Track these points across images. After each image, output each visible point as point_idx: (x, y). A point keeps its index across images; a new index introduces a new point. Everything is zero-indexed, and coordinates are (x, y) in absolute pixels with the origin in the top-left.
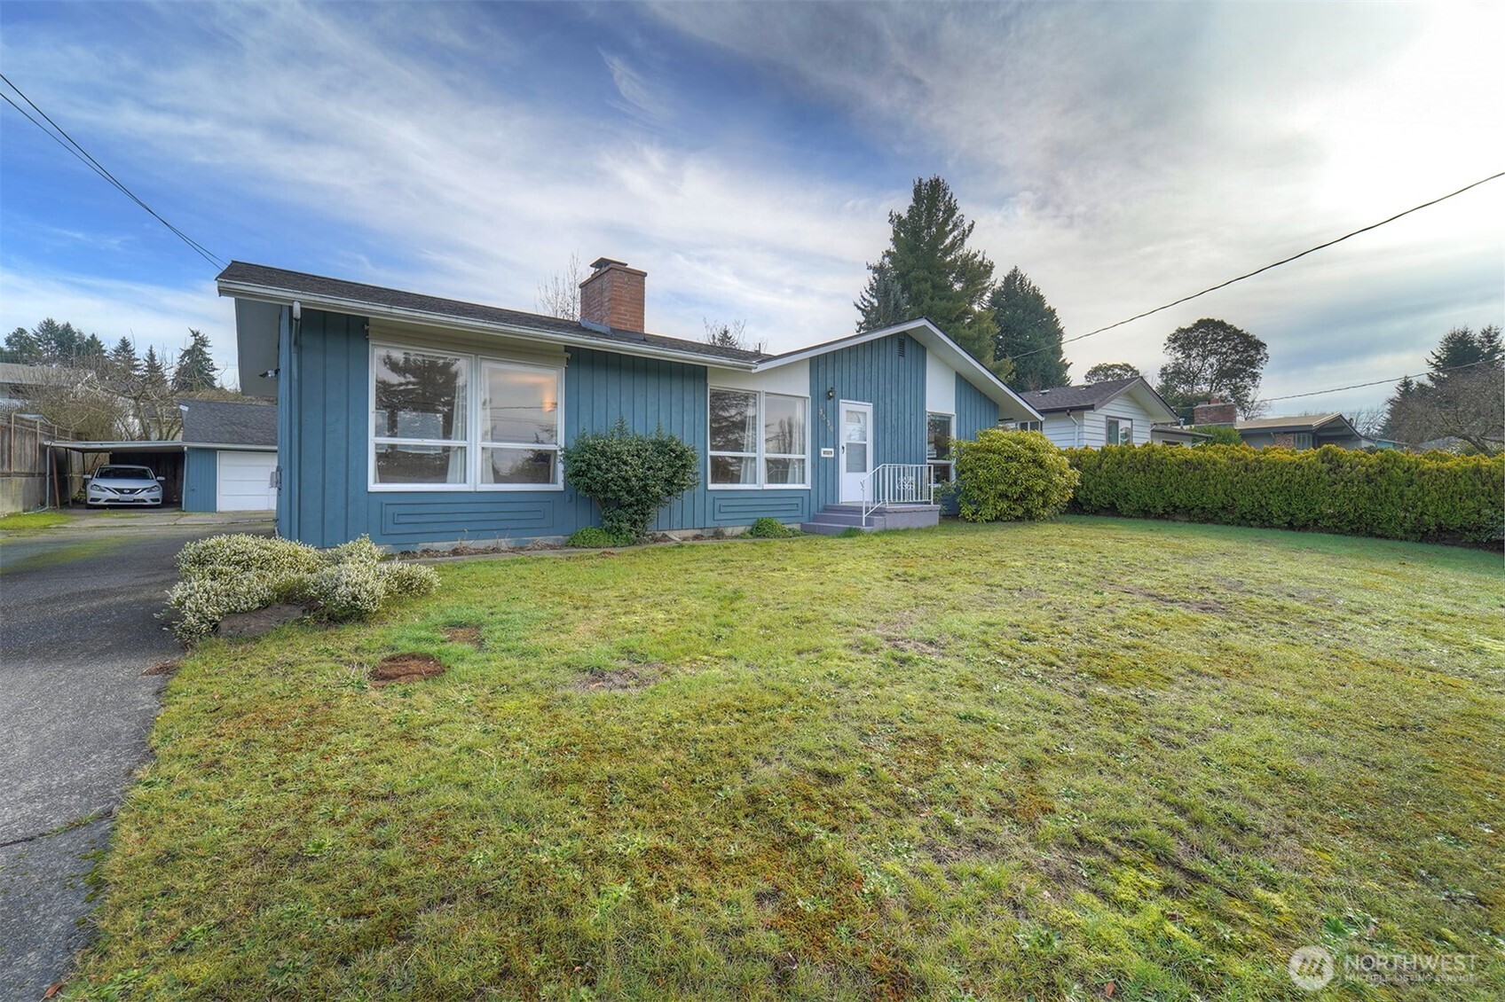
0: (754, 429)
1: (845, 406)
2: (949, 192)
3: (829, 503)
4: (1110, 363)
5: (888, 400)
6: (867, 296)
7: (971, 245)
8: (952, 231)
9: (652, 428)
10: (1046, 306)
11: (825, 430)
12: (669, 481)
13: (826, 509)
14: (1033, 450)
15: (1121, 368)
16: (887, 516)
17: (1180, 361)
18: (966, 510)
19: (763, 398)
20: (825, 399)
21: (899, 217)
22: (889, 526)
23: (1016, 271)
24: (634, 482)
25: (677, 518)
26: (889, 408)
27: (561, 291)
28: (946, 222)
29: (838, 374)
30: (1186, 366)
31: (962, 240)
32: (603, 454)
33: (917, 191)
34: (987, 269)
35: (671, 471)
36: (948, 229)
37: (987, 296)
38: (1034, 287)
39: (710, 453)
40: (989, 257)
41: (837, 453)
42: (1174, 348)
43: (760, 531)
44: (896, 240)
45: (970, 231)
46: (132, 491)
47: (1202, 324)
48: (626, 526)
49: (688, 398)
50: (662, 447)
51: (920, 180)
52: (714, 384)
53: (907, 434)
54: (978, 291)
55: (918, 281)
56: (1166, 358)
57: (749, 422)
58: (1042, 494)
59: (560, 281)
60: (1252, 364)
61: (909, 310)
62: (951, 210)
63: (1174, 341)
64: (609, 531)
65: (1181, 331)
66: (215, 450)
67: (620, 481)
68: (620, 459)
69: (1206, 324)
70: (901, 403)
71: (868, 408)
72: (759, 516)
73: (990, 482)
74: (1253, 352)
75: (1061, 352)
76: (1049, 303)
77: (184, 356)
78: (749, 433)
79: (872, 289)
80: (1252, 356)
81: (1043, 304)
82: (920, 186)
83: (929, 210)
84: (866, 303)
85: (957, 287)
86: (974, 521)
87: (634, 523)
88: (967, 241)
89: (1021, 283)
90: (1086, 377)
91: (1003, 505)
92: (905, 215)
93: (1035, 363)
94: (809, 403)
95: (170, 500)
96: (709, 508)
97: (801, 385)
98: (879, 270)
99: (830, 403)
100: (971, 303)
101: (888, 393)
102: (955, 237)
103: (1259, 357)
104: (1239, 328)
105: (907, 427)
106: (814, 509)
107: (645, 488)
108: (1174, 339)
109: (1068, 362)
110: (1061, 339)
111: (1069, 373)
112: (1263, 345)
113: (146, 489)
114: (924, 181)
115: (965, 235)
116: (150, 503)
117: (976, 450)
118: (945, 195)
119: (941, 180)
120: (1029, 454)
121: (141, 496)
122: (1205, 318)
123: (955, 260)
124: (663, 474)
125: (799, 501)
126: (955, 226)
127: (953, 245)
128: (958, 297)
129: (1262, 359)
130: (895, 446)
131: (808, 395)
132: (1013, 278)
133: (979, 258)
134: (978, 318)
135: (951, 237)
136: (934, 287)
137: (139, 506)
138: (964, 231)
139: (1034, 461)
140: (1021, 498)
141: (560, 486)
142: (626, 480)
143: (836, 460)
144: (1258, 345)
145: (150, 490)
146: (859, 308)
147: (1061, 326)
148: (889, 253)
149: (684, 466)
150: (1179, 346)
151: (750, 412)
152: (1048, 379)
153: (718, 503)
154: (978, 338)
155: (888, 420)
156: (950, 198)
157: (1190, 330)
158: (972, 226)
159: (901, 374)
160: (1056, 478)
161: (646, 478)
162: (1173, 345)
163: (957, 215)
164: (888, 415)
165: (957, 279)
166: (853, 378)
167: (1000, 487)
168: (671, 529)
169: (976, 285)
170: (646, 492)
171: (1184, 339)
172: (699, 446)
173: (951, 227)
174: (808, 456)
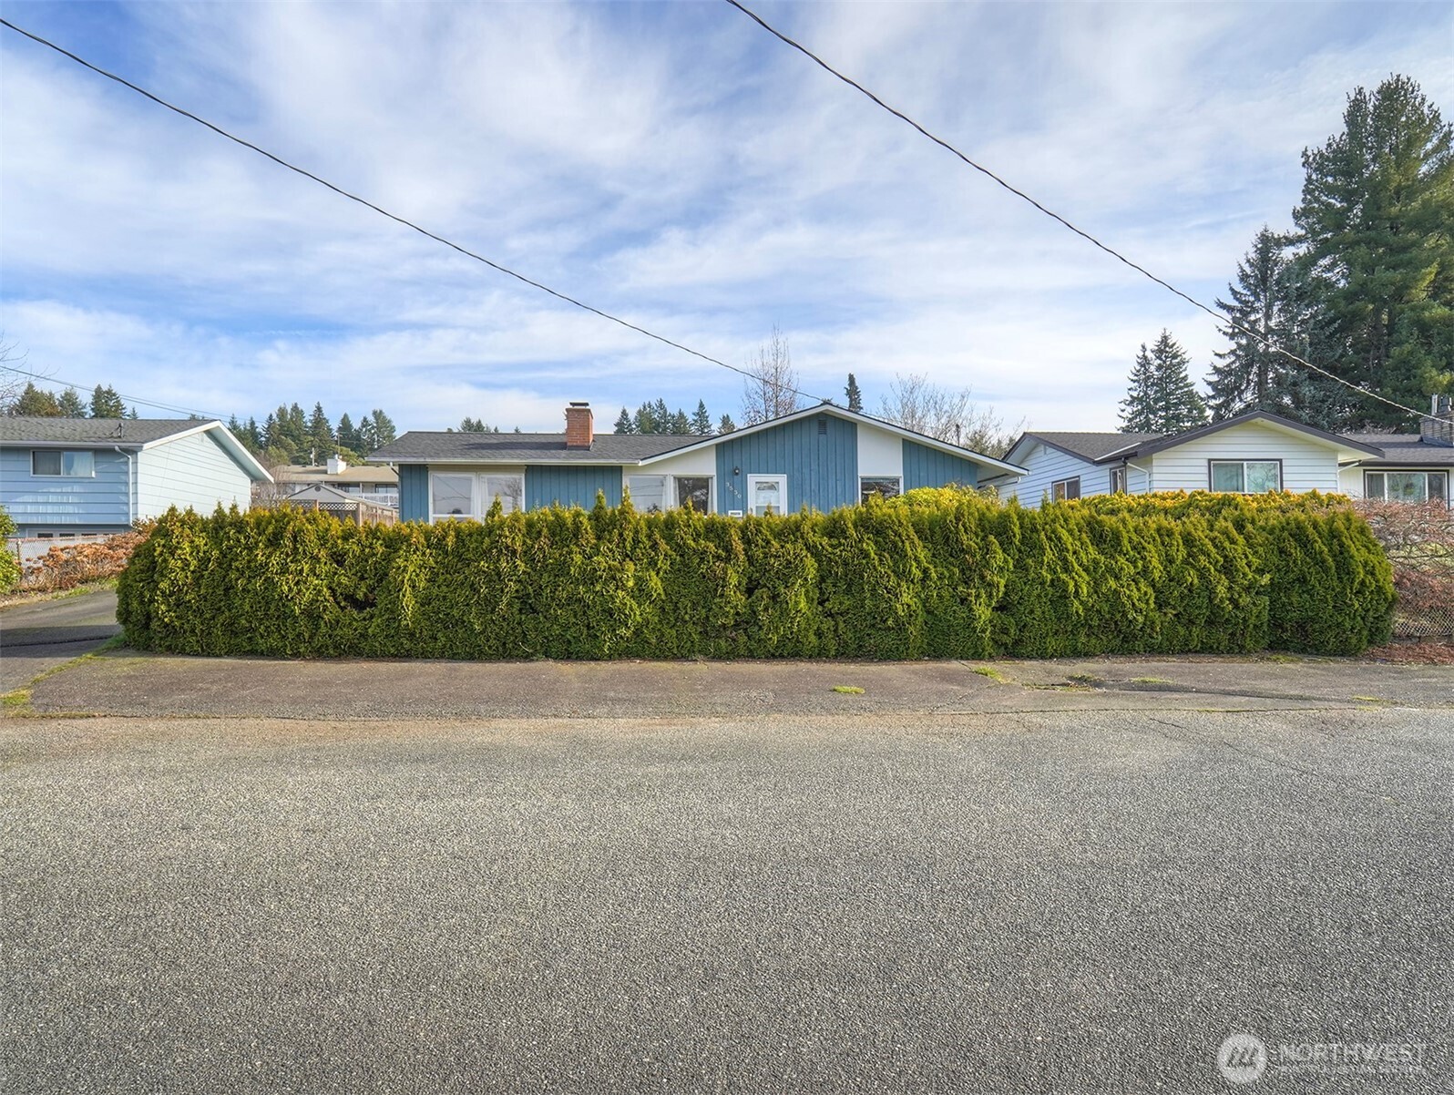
1: (754, 479)
5: (805, 471)
11: (732, 497)
19: (670, 478)
20: (731, 475)
29: (746, 455)
49: (608, 484)
52: (627, 474)
53: (832, 495)
70: (823, 472)
71: (781, 478)
94: (716, 478)
97: (708, 467)
99: (736, 477)
101: (805, 464)
105: (832, 491)
131: (714, 473)
155: (807, 486)
159: (823, 448)
164: (807, 482)
166: (763, 457)
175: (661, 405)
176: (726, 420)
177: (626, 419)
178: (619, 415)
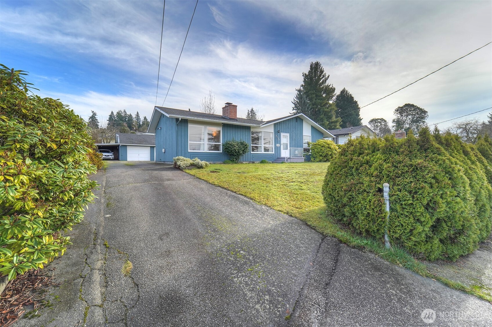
0: (261, 140)
1: (282, 134)
2: (321, 66)
3: (279, 157)
4: (377, 118)
5: (293, 133)
6: (295, 99)
7: (328, 82)
8: (322, 78)
9: (239, 139)
10: (354, 100)
11: (277, 140)
12: (243, 151)
13: (278, 158)
14: (329, 145)
15: (380, 119)
16: (291, 159)
17: (399, 117)
18: (312, 159)
19: (263, 132)
20: (277, 133)
21: (306, 74)
22: (292, 161)
23: (344, 89)
24: (237, 150)
25: (245, 159)
26: (293, 134)
27: (207, 101)
28: (320, 75)
29: (280, 127)
30: (401, 119)
31: (326, 81)
32: (231, 145)
33: (311, 66)
34: (333, 90)
35: (244, 148)
36: (321, 78)
37: (334, 98)
38: (350, 94)
39: (251, 145)
40: (334, 86)
41: (280, 145)
42: (397, 113)
43: (262, 162)
44: (305, 81)
45: (328, 78)
46: (108, 156)
47: (406, 105)
48: (235, 159)
49: (247, 133)
50: (242, 144)
51: (312, 63)
52: (252, 130)
53: (298, 141)
54: (330, 97)
55: (312, 94)
56: (395, 117)
57: (260, 137)
58: (331, 155)
59: (206, 98)
60: (423, 118)
61: (309, 103)
62: (322, 72)
63: (397, 111)
64: (231, 161)
65: (399, 107)
66: (126, 146)
67: (234, 150)
68: (234, 146)
69: (407, 105)
70: (296, 133)
71: (288, 135)
72: (262, 159)
73: (318, 152)
74: (423, 114)
75: (359, 115)
76: (355, 99)
77: (90, 118)
78: (260, 141)
79: (297, 97)
80: (423, 116)
81: (353, 100)
82: (312, 64)
83: (315, 72)
84: (295, 101)
85: (324, 95)
86: (314, 162)
87: (236, 159)
88: (327, 81)
89: (346, 93)
90: (369, 123)
91: (321, 158)
92: (307, 74)
93: (351, 119)
94: (274, 133)
95: (117, 158)
96: (251, 157)
97: (271, 130)
98: (299, 91)
99: (279, 134)
100: (328, 100)
101: (293, 131)
102: (323, 80)
103: (425, 116)
104: (419, 107)
105: (298, 139)
106: (275, 158)
107: (239, 152)
108: (397, 110)
109: (361, 118)
110: (359, 111)
111: (362, 121)
112: (426, 112)
113: (111, 155)
114: (313, 63)
115: (326, 79)
116: (112, 159)
117: (315, 145)
118: (320, 67)
119: (319, 62)
120: (327, 145)
121: (110, 157)
122: (407, 103)
123: (323, 87)
124: (242, 149)
125: (271, 156)
126: (323, 76)
127: (323, 83)
128: (324, 99)
129: (426, 116)
130: (295, 144)
131: (273, 132)
132: (343, 92)
133: (331, 87)
134: (331, 105)
135: (322, 80)
136: (316, 96)
137: (109, 159)
138: (326, 78)
139: (329, 147)
140: (325, 156)
141: (221, 152)
142: (235, 150)
143: (280, 147)
144: (425, 112)
145: (112, 155)
146: (293, 103)
147: (359, 106)
148: (302, 86)
149: (246, 147)
150: (399, 112)
151: (260, 135)
152: (354, 124)
153: (253, 156)
154: (330, 112)
155: (293, 137)
156: (322, 68)
157: (402, 107)
158: (329, 76)
159: (297, 126)
160: (334, 151)
161: (239, 150)
162: (397, 112)
163: (324, 73)
164: (293, 136)
165: (324, 93)
166: (284, 128)
167: (320, 153)
168: (243, 161)
169: (330, 95)
170: (239, 153)
171: (401, 110)
172: (249, 143)
173: (322, 77)
174: (273, 146)
175: (125, 111)
176: (145, 118)
177: (113, 114)
178: (111, 113)
